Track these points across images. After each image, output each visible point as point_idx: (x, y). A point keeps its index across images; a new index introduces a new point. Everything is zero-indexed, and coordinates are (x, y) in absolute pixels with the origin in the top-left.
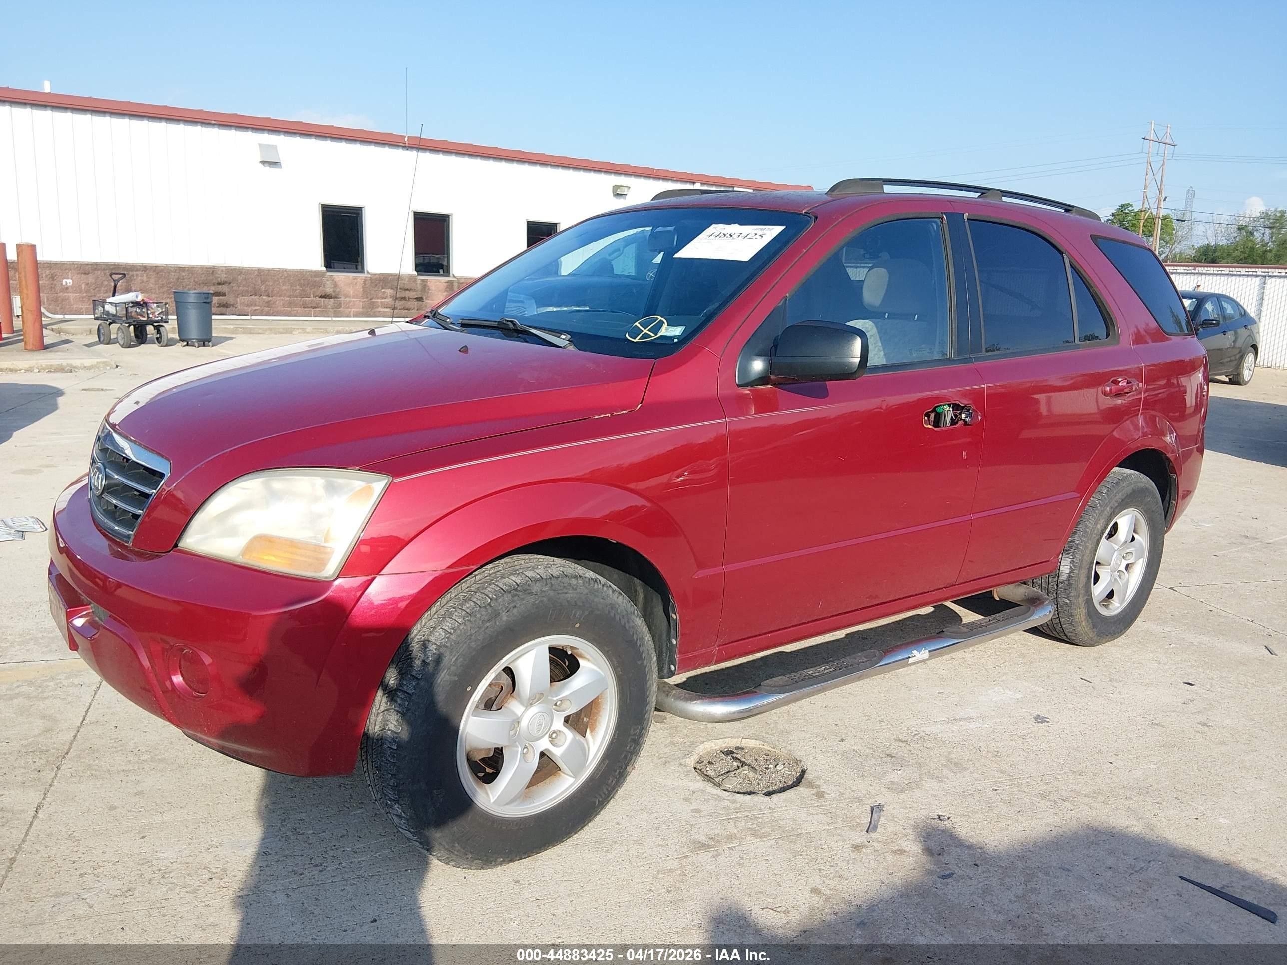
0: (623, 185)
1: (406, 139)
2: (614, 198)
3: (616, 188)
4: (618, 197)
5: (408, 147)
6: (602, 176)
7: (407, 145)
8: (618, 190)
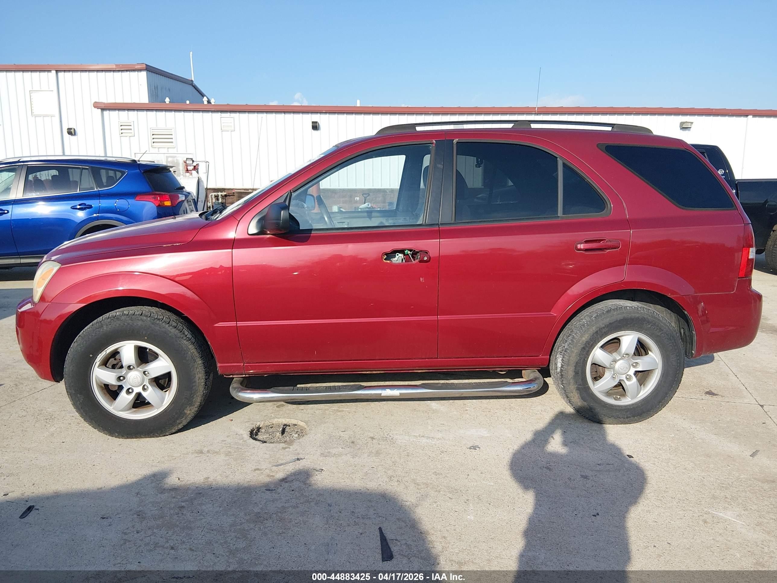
0: (688, 121)
1: (536, 109)
2: (681, 131)
3: (682, 123)
4: (684, 130)
5: (538, 113)
6: (672, 117)
7: (537, 112)
8: (684, 125)
